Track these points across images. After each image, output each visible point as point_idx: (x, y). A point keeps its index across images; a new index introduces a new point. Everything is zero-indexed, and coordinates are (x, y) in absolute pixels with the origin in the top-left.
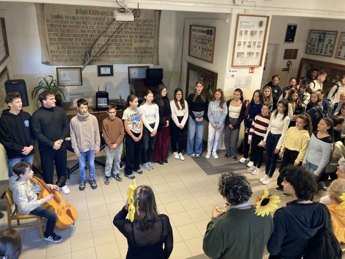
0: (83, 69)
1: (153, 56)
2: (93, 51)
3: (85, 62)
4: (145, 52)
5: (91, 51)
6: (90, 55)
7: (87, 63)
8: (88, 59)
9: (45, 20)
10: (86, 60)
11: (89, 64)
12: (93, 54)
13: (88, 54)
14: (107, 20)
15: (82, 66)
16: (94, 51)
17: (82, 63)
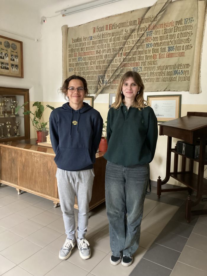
0: (95, 99)
1: (189, 79)
2: (106, 75)
3: (97, 89)
4: (176, 72)
5: (104, 76)
6: (103, 81)
7: (100, 90)
8: (101, 86)
9: (68, 45)
10: (99, 87)
11: (102, 92)
12: (106, 79)
13: (101, 80)
14: (124, 32)
15: (94, 95)
16: (108, 76)
17: (94, 90)
